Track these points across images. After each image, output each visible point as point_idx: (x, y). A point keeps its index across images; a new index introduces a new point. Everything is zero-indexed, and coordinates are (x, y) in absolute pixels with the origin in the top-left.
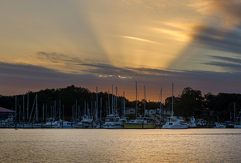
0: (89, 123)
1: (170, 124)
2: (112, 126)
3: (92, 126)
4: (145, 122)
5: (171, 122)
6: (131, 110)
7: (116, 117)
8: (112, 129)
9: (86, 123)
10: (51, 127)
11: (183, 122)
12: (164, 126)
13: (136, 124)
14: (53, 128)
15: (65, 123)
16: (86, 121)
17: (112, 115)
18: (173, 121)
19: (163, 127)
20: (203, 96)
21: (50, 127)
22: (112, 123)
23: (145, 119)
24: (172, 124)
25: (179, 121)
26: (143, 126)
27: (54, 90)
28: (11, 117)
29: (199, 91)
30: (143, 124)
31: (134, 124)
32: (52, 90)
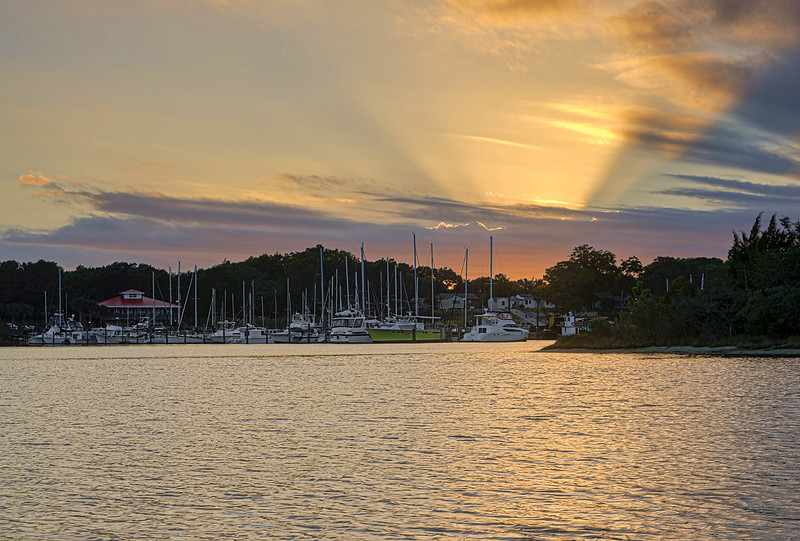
0: (303, 332)
1: (481, 331)
2: (347, 336)
3: (309, 337)
4: (420, 326)
5: (482, 327)
6: (453, 299)
7: (354, 316)
8: (347, 343)
9: (296, 330)
10: (224, 341)
11: (511, 326)
12: (466, 336)
13: (399, 331)
14: (229, 343)
15: (256, 332)
16: (298, 326)
17: (347, 312)
18: (489, 323)
19: (465, 339)
20: (618, 265)
21: (222, 341)
22: (346, 330)
23: (419, 320)
24: (485, 330)
25: (502, 323)
26: (414, 337)
27: (280, 256)
28: (146, 320)
29: (609, 254)
30: (414, 331)
31: (393, 331)
32: (276, 256)
